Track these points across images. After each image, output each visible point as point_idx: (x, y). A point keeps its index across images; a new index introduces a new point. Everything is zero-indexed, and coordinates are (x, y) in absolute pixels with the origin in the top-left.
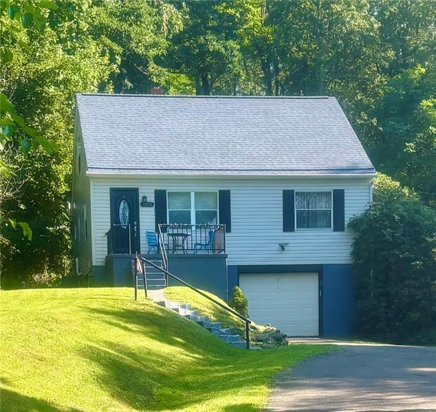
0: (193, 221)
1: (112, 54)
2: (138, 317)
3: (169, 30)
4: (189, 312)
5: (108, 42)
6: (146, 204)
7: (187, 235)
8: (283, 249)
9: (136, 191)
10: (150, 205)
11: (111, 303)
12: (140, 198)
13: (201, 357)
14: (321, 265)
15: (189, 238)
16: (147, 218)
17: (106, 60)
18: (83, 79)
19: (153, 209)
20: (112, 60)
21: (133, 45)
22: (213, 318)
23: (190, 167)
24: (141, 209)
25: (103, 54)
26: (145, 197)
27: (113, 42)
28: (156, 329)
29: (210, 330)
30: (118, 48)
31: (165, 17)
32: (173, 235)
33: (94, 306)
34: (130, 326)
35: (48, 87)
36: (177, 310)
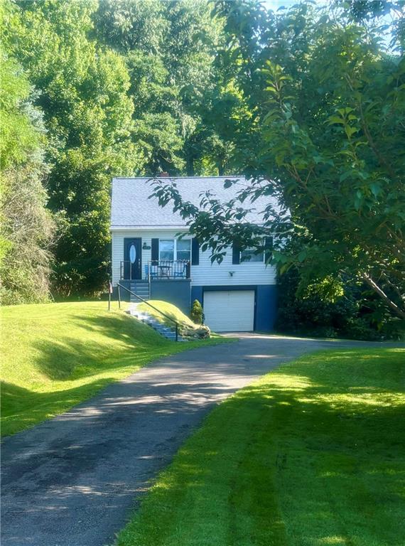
0: (175, 258)
1: (146, 150)
2: (105, 321)
3: (187, 133)
4: (146, 318)
5: (143, 143)
6: (146, 248)
7: (169, 267)
8: (232, 275)
9: (140, 239)
10: (148, 248)
11: (92, 312)
12: (143, 244)
13: (133, 347)
14: (257, 286)
15: (170, 269)
16: (147, 256)
17: (141, 155)
18: (123, 168)
19: (150, 251)
20: (146, 155)
21: (160, 144)
22: (162, 321)
23: (174, 223)
24: (143, 250)
25: (139, 151)
26: (145, 243)
27: (147, 143)
28: (113, 329)
29: (155, 329)
30: (149, 147)
31: (184, 124)
32: (161, 267)
33: (79, 314)
34: (94, 327)
35: (99, 174)
36: (137, 316)
